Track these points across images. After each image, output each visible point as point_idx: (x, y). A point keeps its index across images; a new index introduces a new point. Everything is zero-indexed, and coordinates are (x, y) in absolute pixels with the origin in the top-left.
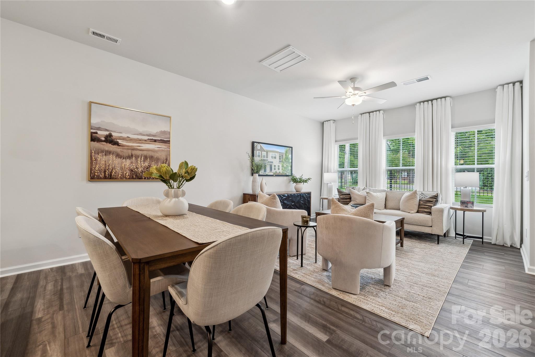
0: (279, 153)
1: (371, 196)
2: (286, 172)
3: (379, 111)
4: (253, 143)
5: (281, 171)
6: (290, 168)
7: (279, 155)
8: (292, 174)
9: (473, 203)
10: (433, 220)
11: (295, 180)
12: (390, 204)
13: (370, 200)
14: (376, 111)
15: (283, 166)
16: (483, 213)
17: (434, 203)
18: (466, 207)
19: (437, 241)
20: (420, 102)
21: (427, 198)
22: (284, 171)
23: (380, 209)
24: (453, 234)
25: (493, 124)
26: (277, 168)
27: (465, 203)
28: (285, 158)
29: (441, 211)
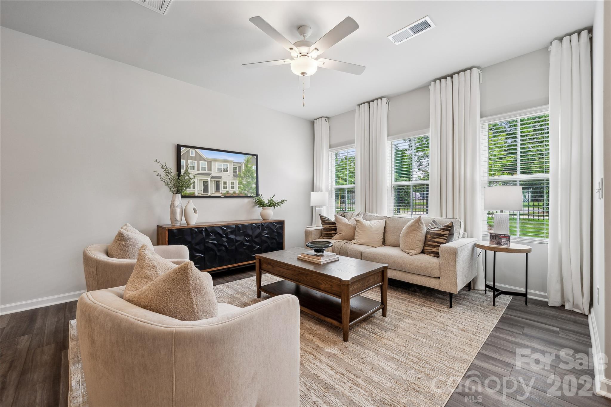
0: (234, 163)
1: (361, 226)
2: (246, 192)
3: (381, 98)
4: (178, 147)
5: (237, 190)
6: (254, 186)
7: (233, 167)
8: (257, 194)
9: (508, 238)
10: (442, 267)
11: (261, 204)
12: (390, 238)
13: (359, 233)
14: (377, 99)
15: (240, 183)
16: (527, 254)
17: (446, 238)
18: (499, 243)
19: (449, 303)
20: (435, 81)
21: (437, 230)
22: (242, 190)
23: (376, 246)
24: (481, 286)
25: (546, 106)
26: (229, 185)
27: (497, 238)
28: (245, 170)
29: (454, 252)
